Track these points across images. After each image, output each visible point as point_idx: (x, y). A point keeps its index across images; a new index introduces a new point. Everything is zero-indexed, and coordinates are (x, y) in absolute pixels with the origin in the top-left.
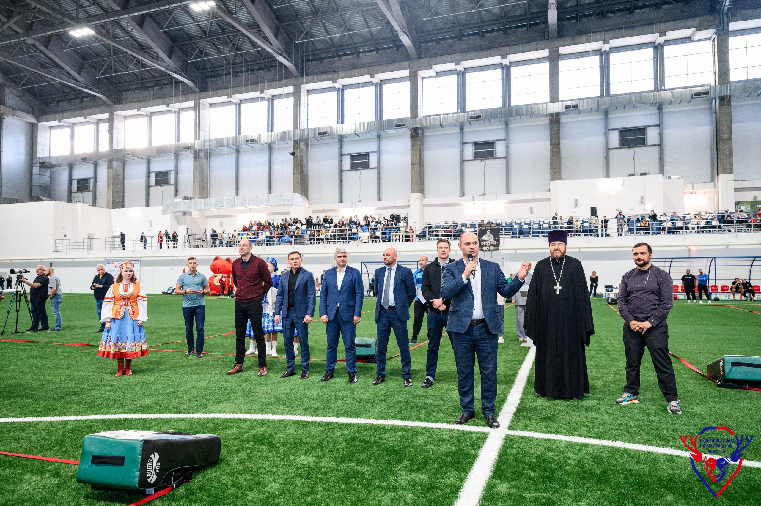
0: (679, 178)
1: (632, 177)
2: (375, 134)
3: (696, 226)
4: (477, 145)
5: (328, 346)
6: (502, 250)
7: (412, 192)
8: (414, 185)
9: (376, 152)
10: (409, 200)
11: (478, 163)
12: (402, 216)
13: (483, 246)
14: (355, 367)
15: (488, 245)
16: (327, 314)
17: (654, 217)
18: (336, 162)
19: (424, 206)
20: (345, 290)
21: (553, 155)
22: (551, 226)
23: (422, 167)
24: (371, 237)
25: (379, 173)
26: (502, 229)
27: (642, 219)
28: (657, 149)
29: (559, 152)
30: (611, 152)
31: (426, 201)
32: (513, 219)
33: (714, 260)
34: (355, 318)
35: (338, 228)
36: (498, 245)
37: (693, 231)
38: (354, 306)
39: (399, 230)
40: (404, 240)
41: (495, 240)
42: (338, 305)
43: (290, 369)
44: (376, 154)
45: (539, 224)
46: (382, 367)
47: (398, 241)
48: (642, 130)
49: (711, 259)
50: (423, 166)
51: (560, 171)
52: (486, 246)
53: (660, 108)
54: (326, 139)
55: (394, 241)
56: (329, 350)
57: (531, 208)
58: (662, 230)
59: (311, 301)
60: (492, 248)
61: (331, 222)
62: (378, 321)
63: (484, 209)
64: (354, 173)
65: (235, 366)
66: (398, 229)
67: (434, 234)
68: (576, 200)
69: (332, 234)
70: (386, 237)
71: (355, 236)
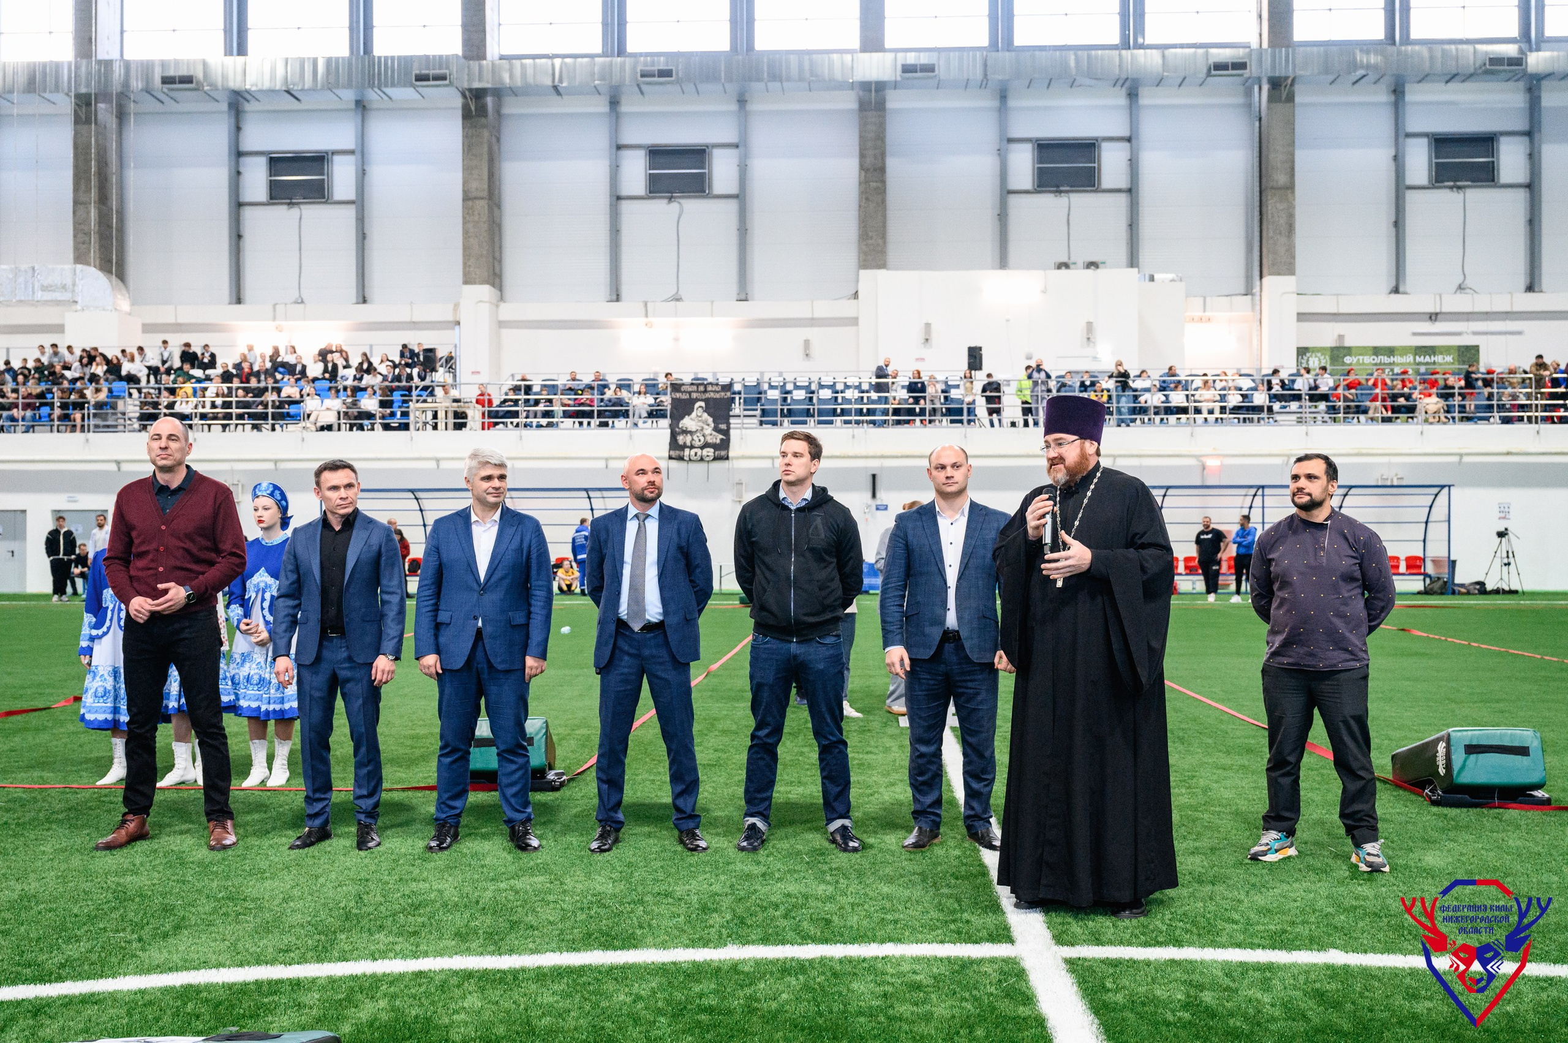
0: (1173, 280)
1: (1063, 271)
2: (349, 96)
3: (1217, 406)
4: (657, 154)
5: (442, 748)
6: (738, 458)
7: (466, 282)
8: (472, 262)
9: (352, 152)
10: (456, 306)
11: (660, 207)
12: (441, 353)
13: (683, 447)
14: (527, 804)
15: (697, 443)
16: (438, 652)
17: (1123, 379)
18: (221, 175)
19: (502, 324)
20: (502, 579)
21: (867, 199)
22: (865, 395)
23: (496, 210)
24: (346, 413)
25: (361, 219)
26: (734, 399)
27: (1093, 384)
28: (1122, 199)
29: (882, 190)
30: (1013, 200)
31: (507, 311)
32: (762, 374)
33: (1260, 492)
34: (530, 661)
35: (236, 383)
36: (725, 444)
37: (1211, 418)
38: (527, 625)
39: (432, 394)
40: (451, 426)
41: (716, 429)
42: (480, 624)
43: (318, 822)
44: (351, 159)
45: (832, 387)
46: (614, 800)
47: (429, 427)
48: (1088, 148)
49: (1252, 491)
50: (499, 207)
51: (885, 243)
52: (692, 447)
53: (1133, 95)
54: (187, 100)
55: (420, 425)
56: (449, 760)
57: (807, 343)
58: (1139, 413)
59: (391, 613)
60: (709, 452)
61: (212, 364)
62: (603, 669)
63: (676, 339)
64: (281, 213)
65: (124, 822)
66: (429, 390)
67: (541, 407)
68: (928, 326)
69: (219, 401)
70: (393, 415)
71: (293, 410)
